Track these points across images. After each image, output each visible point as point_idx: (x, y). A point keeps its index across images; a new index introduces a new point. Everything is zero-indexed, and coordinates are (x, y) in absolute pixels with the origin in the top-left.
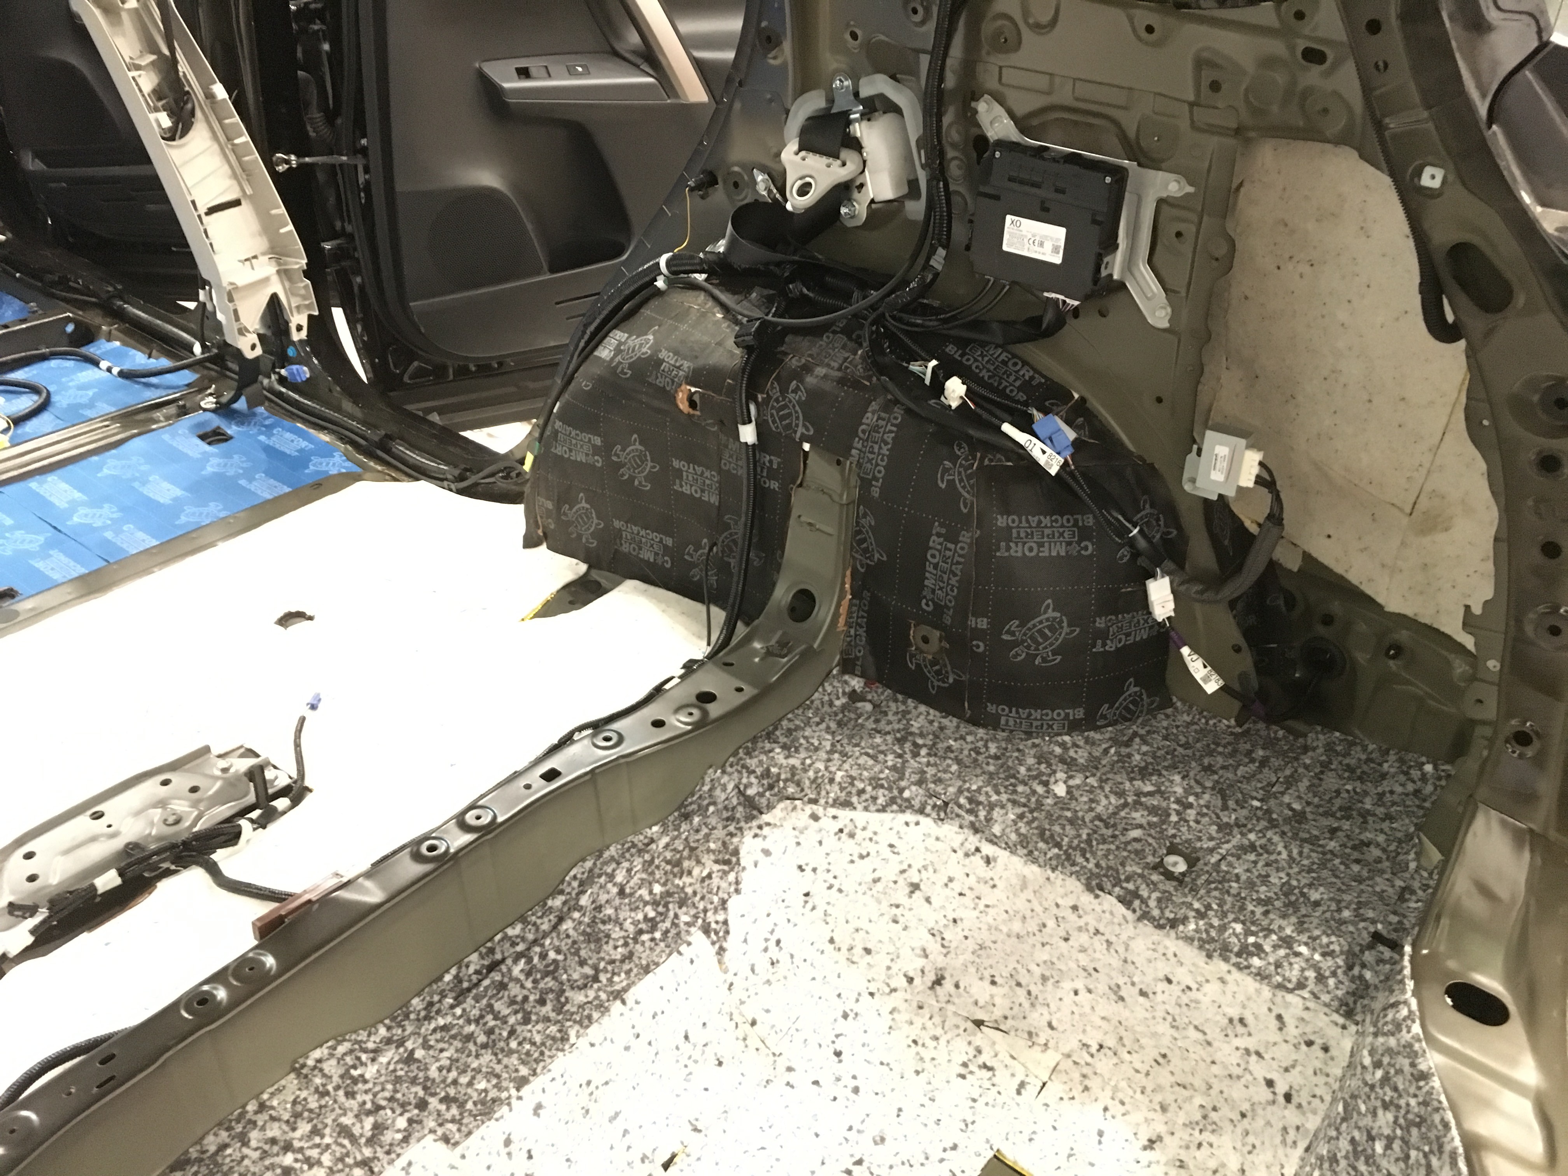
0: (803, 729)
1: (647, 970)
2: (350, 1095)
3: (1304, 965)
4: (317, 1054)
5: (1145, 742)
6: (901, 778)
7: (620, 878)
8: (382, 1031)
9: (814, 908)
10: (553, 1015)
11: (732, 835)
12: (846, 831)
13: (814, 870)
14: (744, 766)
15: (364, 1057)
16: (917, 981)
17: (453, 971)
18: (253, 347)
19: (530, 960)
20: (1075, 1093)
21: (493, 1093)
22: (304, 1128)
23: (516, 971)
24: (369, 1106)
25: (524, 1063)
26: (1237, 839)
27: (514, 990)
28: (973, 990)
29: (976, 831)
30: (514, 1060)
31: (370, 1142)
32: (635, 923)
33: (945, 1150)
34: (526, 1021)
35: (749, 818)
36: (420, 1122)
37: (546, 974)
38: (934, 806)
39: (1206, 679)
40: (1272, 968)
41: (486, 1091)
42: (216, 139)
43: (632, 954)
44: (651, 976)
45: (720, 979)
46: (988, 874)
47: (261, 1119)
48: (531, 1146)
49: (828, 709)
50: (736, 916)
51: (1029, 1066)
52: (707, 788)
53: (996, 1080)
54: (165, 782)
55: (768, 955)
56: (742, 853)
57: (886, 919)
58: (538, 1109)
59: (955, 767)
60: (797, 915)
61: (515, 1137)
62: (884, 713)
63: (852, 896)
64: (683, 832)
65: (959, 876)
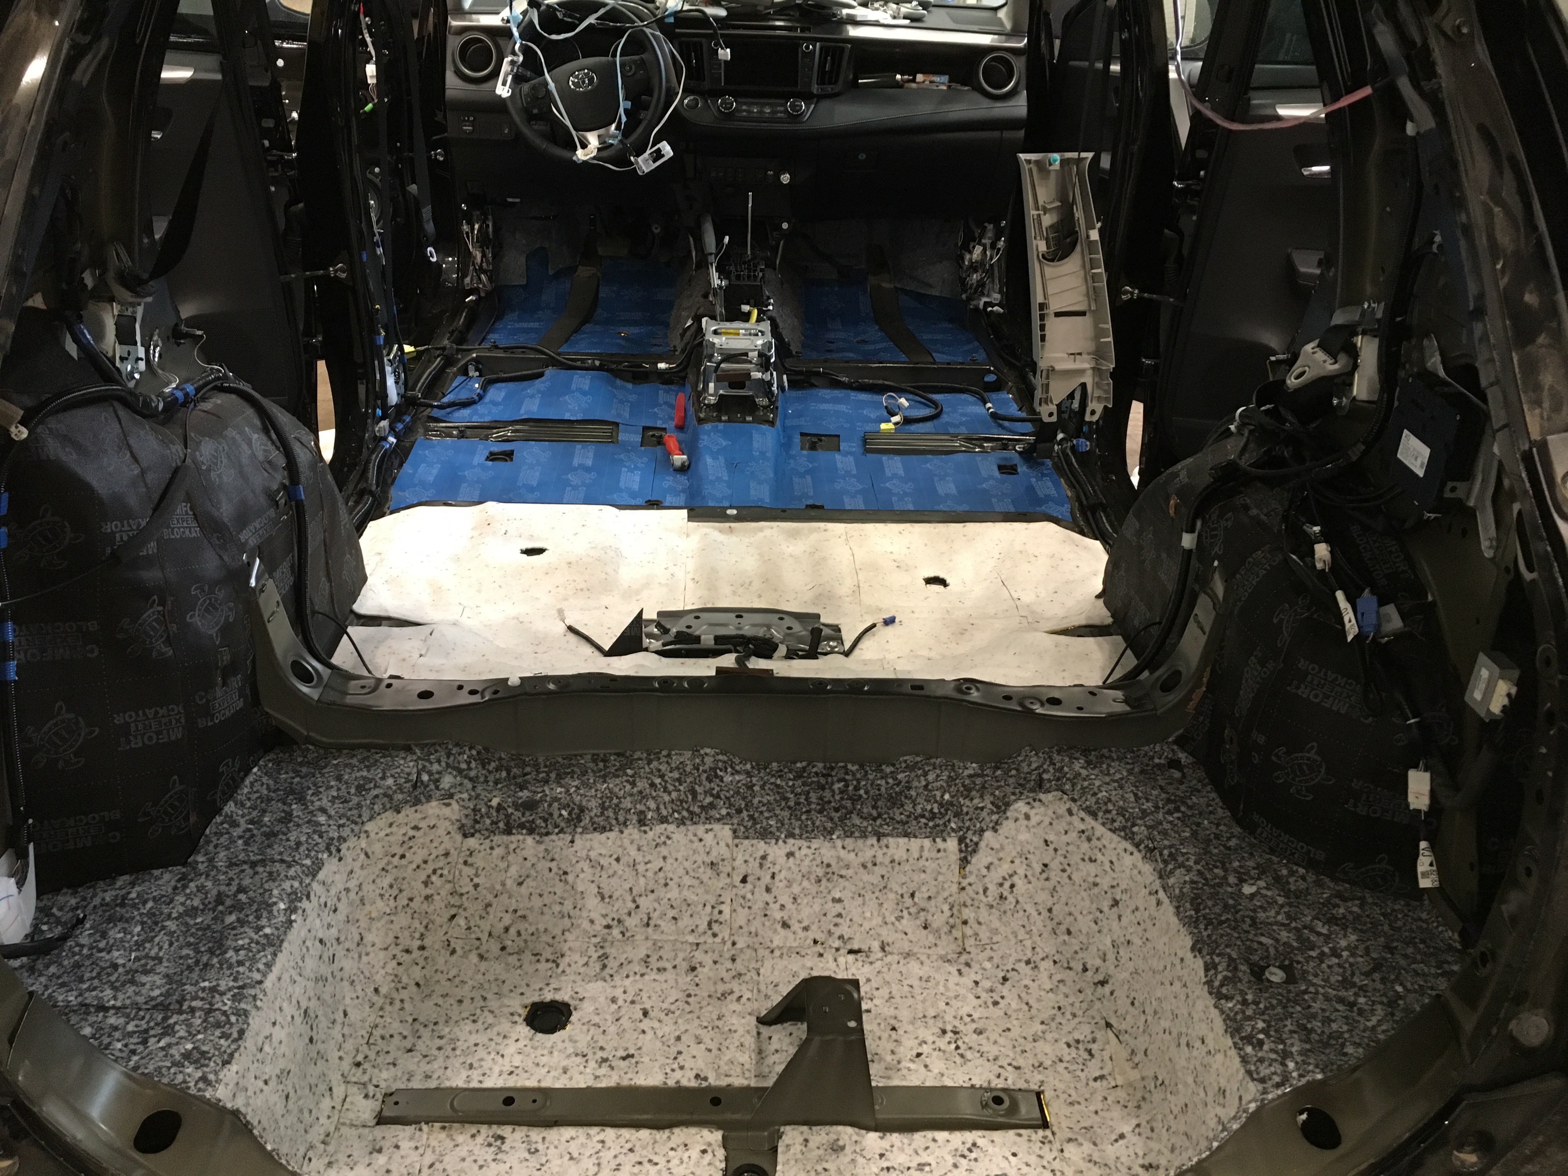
1: (906, 835)
2: (710, 781)
4: (708, 751)
5: (1361, 906)
6: (1141, 819)
7: (931, 777)
8: (748, 766)
9: (1047, 879)
10: (836, 819)
11: (1014, 794)
12: (1086, 834)
13: (1056, 850)
14: (1050, 758)
15: (729, 770)
16: (1089, 973)
17: (804, 764)
18: (1051, 415)
19: (847, 786)
20: (1130, 1105)
21: (773, 829)
23: (837, 786)
24: (715, 792)
25: (800, 828)
26: (1349, 994)
27: (827, 794)
28: (1119, 1002)
29: (1161, 877)
30: (798, 823)
31: (702, 808)
32: (924, 810)
34: (820, 812)
35: (1032, 790)
36: (731, 817)
37: (850, 798)
38: (1147, 846)
39: (1425, 875)
41: (771, 826)
42: (1084, 266)
43: (907, 822)
44: (906, 839)
45: (956, 879)
46: (1155, 914)
47: (663, 759)
48: (776, 871)
49: (1145, 760)
50: (987, 845)
51: (1116, 1070)
52: (1020, 758)
53: (1088, 1063)
54: (781, 619)
55: (1001, 889)
56: (1012, 808)
57: (1091, 917)
58: (790, 855)
59: (1187, 834)
60: (1033, 876)
61: (770, 858)
62: (1182, 783)
63: (1077, 887)
64: (987, 775)
65: (1142, 908)
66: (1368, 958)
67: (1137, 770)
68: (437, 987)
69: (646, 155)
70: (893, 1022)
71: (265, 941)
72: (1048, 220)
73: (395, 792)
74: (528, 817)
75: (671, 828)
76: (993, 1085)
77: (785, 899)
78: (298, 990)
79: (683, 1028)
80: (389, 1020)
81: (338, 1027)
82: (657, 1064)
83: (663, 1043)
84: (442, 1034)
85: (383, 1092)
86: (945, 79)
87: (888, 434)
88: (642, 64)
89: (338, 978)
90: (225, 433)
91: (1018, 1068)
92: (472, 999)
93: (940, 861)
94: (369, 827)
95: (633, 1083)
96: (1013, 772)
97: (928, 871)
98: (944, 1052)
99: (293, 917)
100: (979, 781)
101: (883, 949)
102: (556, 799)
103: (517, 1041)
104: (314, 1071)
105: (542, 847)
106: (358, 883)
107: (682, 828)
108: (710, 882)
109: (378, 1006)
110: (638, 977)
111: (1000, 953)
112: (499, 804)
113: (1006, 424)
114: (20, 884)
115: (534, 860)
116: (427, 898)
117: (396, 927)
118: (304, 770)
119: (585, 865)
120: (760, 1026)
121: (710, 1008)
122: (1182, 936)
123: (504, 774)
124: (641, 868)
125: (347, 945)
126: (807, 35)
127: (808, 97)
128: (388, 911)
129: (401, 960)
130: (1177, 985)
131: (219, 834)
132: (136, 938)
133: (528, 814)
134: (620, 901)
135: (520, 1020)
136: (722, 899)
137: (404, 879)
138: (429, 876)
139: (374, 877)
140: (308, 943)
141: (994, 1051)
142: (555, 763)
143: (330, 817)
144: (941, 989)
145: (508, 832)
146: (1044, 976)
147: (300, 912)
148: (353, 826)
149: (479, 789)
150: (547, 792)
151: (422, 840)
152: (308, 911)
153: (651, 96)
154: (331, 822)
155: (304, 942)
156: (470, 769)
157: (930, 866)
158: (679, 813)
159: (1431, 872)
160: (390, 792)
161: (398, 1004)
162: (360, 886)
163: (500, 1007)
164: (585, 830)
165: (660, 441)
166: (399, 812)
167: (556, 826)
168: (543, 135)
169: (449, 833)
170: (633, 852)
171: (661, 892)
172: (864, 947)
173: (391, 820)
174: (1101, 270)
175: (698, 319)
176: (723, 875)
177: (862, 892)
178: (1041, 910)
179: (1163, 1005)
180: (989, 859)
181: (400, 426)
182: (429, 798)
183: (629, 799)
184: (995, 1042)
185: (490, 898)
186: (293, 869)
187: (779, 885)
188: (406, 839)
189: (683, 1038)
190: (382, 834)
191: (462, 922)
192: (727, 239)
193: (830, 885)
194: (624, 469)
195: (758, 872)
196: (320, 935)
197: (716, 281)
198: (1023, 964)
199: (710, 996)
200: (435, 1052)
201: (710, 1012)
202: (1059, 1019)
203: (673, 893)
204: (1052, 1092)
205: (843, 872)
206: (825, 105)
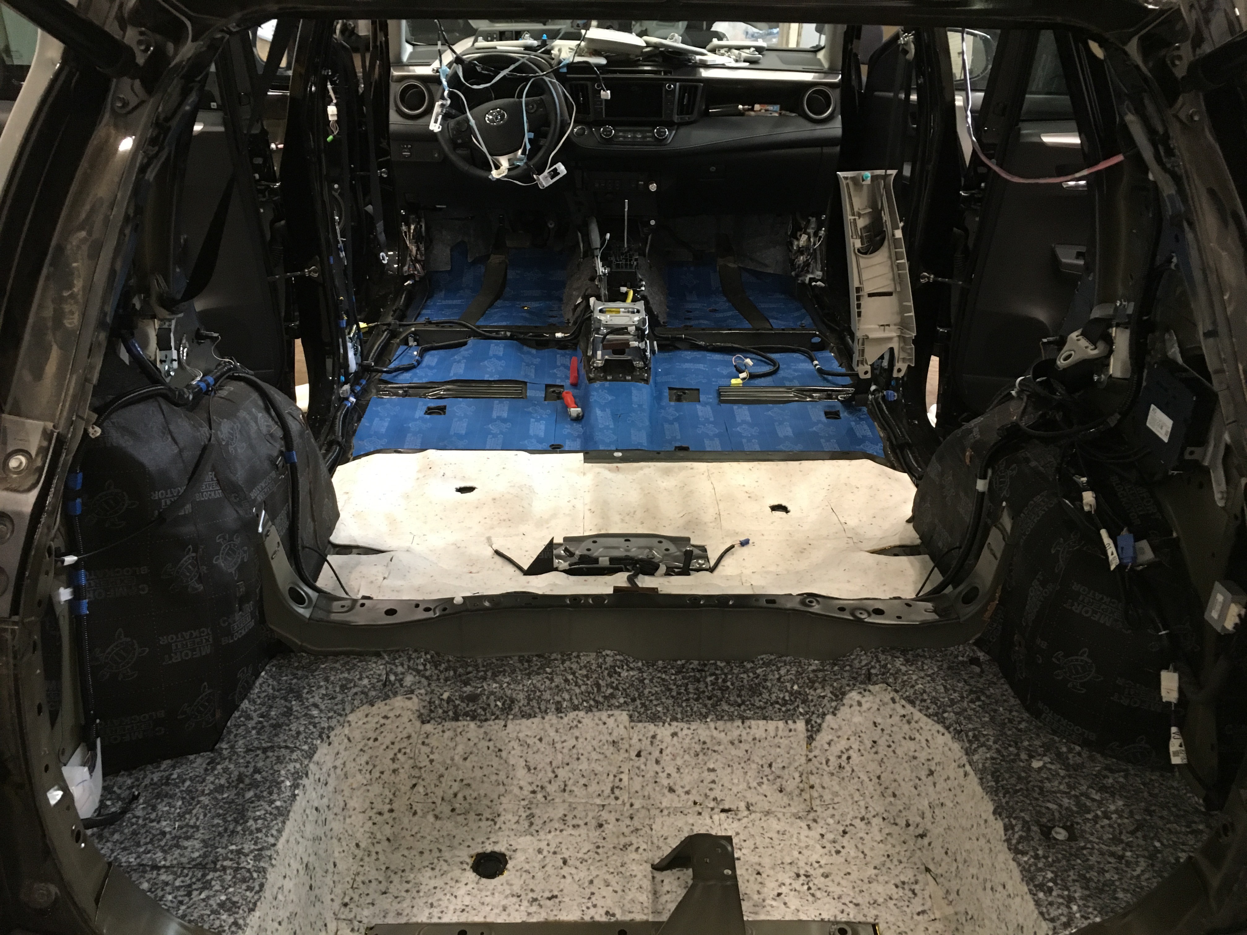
0: (926, 658)
1: (765, 718)
2: (611, 676)
3: (1065, 913)
4: (608, 652)
5: (1126, 777)
6: (950, 706)
7: (783, 672)
8: (640, 664)
9: (876, 753)
10: (709, 706)
11: (848, 685)
12: (907, 718)
13: (883, 730)
14: (877, 656)
15: (625, 667)
16: (911, 828)
17: (683, 661)
18: (866, 373)
19: (717, 679)
21: (661, 714)
22: (584, 672)
23: (709, 679)
24: (614, 685)
25: (682, 713)
26: (1118, 849)
27: (702, 686)
28: (936, 851)
29: (967, 754)
30: (679, 710)
31: (605, 697)
32: (778, 697)
33: (851, 902)
34: (697, 700)
35: (862, 683)
36: (628, 705)
37: (720, 689)
38: (955, 729)
39: (1176, 754)
40: (1046, 903)
41: (659, 712)
42: (890, 258)
43: (765, 708)
44: (765, 722)
45: (804, 752)
46: (963, 783)
47: (574, 660)
48: (663, 747)
49: (951, 658)
50: (828, 726)
51: (935, 906)
52: (852, 657)
53: (912, 900)
54: (660, 542)
55: (839, 761)
56: (847, 697)
57: (911, 783)
58: (674, 734)
59: (987, 719)
60: (865, 750)
61: (659, 737)
62: (981, 677)
63: (899, 760)
64: (827, 670)
65: (952, 777)
66: (1132, 819)
67: (945, 666)
68: (403, 842)
69: (546, 173)
70: (758, 868)
71: (275, 812)
72: (862, 223)
73: (369, 690)
74: (471, 707)
75: (582, 714)
76: (838, 919)
77: (671, 769)
78: (301, 849)
79: (594, 873)
80: (367, 869)
81: (329, 876)
82: (575, 903)
83: (580, 886)
84: (409, 879)
85: (365, 926)
86: (777, 107)
87: (737, 387)
88: (542, 104)
89: (329, 836)
90: (238, 414)
91: (857, 905)
92: (431, 851)
93: (792, 739)
94: (351, 717)
95: (557, 918)
96: (848, 668)
97: (782, 746)
98: (799, 892)
99: (296, 792)
100: (820, 675)
101: (748, 808)
102: (492, 693)
103: (466, 884)
104: (314, 911)
105: (483, 730)
106: (342, 762)
107: (590, 714)
108: (612, 757)
109: (358, 857)
110: (558, 832)
111: (840, 811)
112: (449, 698)
113: (830, 378)
114: (91, 770)
115: (476, 740)
116: (394, 771)
117: (371, 795)
118: (300, 673)
119: (515, 744)
120: (654, 871)
121: (615, 857)
122: (985, 802)
123: (452, 673)
124: (559, 746)
125: (335, 810)
126: (669, 76)
127: (670, 125)
128: (365, 782)
129: (375, 821)
130: (982, 841)
131: (237, 726)
132: (178, 811)
133: (471, 704)
134: (543, 772)
135: (468, 868)
136: (621, 770)
137: (377, 757)
138: (395, 754)
139: (354, 756)
140: (308, 811)
141: (837, 891)
142: (491, 664)
143: (321, 711)
144: (795, 840)
145: (456, 719)
146: (875, 830)
147: (301, 787)
148: (339, 717)
149: (433, 685)
150: (486, 687)
151: (390, 727)
152: (307, 787)
153: (549, 126)
154: (322, 715)
155: (305, 811)
156: (426, 670)
157: (784, 742)
158: (587, 702)
159: (1181, 751)
160: (366, 690)
161: (374, 856)
162: (344, 764)
163: (452, 857)
164: (515, 717)
165: (559, 396)
166: (373, 706)
167: (493, 714)
168: (464, 158)
169: (410, 720)
170: (552, 733)
171: (574, 765)
172: (733, 807)
173: (367, 712)
174: (904, 261)
175: (586, 299)
176: (622, 751)
177: (731, 763)
178: (872, 777)
179: (971, 856)
180: (830, 737)
181: (358, 388)
182: (395, 694)
183: (548, 692)
184: (839, 884)
185: (442, 770)
186: (295, 754)
187: (666, 758)
188: (378, 726)
189: (595, 882)
190: (361, 723)
191: (421, 789)
192: (608, 236)
193: (706, 758)
194: (532, 420)
195: (649, 748)
196: (316, 804)
197: (601, 270)
198: (858, 820)
199: (614, 848)
200: (404, 894)
201: (615, 860)
202: (888, 864)
203: (584, 765)
204: (885, 925)
205: (716, 748)
206: (683, 131)
